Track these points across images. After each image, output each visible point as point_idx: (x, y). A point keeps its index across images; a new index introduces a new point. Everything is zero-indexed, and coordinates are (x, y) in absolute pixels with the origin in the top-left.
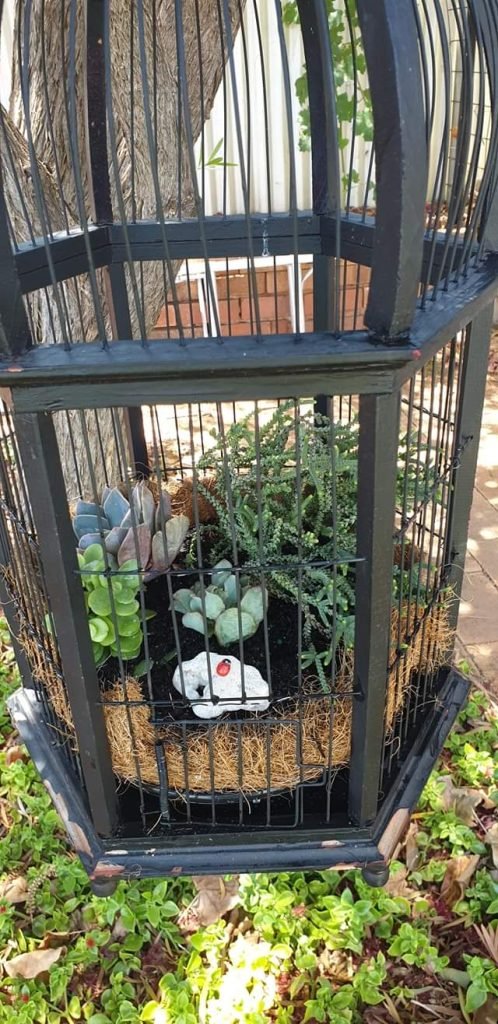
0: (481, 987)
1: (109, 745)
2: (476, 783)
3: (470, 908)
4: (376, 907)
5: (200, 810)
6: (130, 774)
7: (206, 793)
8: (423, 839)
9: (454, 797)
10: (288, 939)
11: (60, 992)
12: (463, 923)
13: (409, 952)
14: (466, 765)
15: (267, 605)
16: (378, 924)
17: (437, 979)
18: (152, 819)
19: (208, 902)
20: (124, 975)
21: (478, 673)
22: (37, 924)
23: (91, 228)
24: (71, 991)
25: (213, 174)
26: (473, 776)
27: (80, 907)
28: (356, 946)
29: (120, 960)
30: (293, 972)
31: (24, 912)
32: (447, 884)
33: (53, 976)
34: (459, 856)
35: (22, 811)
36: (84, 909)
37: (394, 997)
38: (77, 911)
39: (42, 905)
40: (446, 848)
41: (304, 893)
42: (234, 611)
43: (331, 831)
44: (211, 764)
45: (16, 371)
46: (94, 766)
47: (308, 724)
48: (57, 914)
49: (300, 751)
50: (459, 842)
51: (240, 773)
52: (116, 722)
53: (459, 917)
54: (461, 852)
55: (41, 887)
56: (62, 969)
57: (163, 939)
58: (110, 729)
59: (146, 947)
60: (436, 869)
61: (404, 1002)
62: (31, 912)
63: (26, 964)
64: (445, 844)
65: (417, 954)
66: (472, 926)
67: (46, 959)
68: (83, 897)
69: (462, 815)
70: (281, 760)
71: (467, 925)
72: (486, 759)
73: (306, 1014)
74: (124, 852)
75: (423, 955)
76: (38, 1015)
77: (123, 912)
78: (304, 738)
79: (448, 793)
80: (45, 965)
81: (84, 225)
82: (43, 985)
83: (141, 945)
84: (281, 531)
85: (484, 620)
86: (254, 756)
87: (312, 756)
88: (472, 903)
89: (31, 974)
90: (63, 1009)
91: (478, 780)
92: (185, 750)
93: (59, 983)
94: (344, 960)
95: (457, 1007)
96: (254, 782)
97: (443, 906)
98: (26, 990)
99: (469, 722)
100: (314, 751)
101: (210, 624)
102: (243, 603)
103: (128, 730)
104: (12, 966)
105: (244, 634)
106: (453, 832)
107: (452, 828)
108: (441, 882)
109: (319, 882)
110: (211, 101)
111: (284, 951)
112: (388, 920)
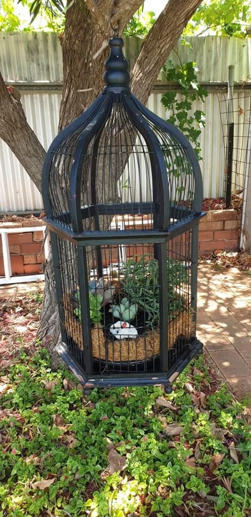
0: (222, 499)
1: (92, 342)
2: (226, 427)
3: (220, 473)
4: (182, 470)
5: (117, 368)
6: (97, 355)
7: (119, 362)
8: (203, 447)
9: (216, 432)
10: (145, 481)
11: (53, 497)
12: (217, 479)
13: (194, 486)
14: (222, 420)
15: (137, 309)
16: (182, 478)
17: (205, 500)
18: (102, 369)
19: (113, 468)
20: (79, 493)
21: (231, 389)
22: (44, 473)
23: (90, 206)
24: (57, 497)
25: (125, 191)
26: (225, 424)
27: (62, 467)
28: (173, 485)
29: (77, 487)
30: (147, 495)
31: (39, 468)
32: (212, 465)
33: (51, 489)
34: (217, 454)
35: (39, 432)
36: (63, 468)
37: (187, 505)
38: (60, 469)
39: (46, 466)
40: (211, 450)
41: (152, 466)
42: (128, 310)
43: (155, 374)
44: (120, 350)
45: (80, 236)
46: (88, 348)
47: (148, 338)
48: (52, 469)
49: (145, 346)
50: (217, 448)
51: (129, 353)
52: (94, 335)
53: (216, 477)
54: (218, 453)
55: (46, 459)
56: (54, 487)
57: (94, 481)
58: (92, 338)
59: (87, 484)
60: (207, 458)
61: (192, 507)
62: (42, 469)
63: (40, 484)
64: (212, 450)
65: (197, 487)
66: (221, 480)
67: (48, 483)
68: (63, 463)
69: (219, 439)
70: (140, 350)
71: (219, 479)
72: (230, 417)
73: (151, 510)
74: (94, 380)
75: (199, 487)
76: (44, 505)
77: (79, 468)
78: (147, 342)
79: (214, 431)
80: (48, 485)
81: (88, 205)
82: (46, 493)
83: (86, 482)
84: (142, 290)
85: (234, 369)
86: (133, 347)
87: (149, 348)
88: (221, 471)
89: (42, 488)
90: (54, 504)
91: (226, 426)
92: (113, 344)
93: (53, 492)
94: (168, 491)
95: (214, 510)
96: (132, 357)
97: (209, 473)
98: (40, 493)
99: (225, 405)
100: (150, 346)
101: (121, 314)
102: (130, 308)
103: (98, 337)
104: (35, 485)
105: (131, 318)
106: (214, 444)
107: (214, 441)
108: (209, 464)
109: (159, 462)
110: (124, 167)
111: (143, 486)
112: (186, 476)
